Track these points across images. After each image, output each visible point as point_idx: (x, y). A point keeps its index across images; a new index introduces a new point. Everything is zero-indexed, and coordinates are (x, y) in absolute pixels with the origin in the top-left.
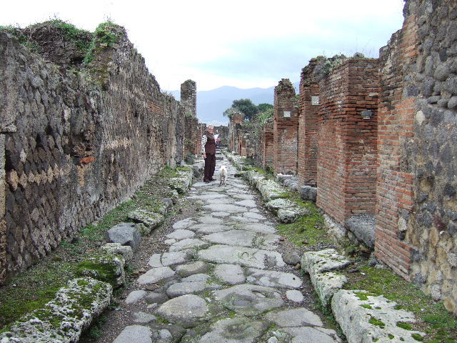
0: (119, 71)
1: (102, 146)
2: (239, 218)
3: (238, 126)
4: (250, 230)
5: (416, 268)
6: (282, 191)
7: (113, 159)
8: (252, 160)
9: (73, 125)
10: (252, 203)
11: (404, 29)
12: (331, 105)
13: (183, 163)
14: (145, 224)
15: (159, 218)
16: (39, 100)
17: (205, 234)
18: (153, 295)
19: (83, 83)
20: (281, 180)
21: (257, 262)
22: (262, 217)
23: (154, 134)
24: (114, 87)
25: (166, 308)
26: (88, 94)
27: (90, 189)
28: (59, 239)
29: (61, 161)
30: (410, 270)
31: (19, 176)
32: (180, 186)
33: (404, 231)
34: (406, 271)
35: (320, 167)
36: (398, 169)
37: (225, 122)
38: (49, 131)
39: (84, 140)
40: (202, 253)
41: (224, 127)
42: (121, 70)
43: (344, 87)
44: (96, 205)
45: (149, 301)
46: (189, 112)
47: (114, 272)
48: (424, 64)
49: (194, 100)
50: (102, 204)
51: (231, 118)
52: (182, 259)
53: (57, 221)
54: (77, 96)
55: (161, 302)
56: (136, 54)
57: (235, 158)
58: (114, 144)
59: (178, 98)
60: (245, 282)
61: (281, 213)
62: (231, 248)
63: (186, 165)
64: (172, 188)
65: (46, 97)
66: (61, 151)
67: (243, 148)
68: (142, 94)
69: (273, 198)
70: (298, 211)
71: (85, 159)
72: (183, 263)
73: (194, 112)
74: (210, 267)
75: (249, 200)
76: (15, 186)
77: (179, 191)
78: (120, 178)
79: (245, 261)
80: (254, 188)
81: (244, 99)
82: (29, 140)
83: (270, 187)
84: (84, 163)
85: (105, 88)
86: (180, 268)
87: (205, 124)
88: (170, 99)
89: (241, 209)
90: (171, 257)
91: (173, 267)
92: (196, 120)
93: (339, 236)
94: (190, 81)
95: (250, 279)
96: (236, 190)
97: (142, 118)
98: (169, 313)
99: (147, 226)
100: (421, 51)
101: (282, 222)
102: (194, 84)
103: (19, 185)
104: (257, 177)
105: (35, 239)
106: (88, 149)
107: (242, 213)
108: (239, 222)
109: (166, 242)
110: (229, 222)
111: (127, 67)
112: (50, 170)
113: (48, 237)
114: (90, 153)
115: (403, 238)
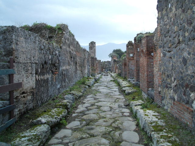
0: (65, 41)
1: (60, 68)
2: (111, 94)
3: (115, 61)
4: (115, 97)
5: (163, 102)
6: (128, 84)
7: (64, 73)
8: (120, 75)
9: (52, 61)
10: (117, 90)
11: (157, 27)
12: (142, 51)
13: (91, 76)
14: (76, 96)
15: (81, 94)
16: (43, 53)
17: (97, 99)
18: (80, 115)
19: (55, 47)
20: (129, 81)
21: (116, 106)
22: (119, 94)
23: (78, 64)
24: (64, 47)
25: (85, 117)
26: (56, 50)
27: (57, 83)
28: (48, 98)
29: (48, 73)
30: (162, 103)
31: (38, 76)
32: (89, 84)
33: (160, 91)
34: (161, 103)
35: (140, 74)
36: (158, 72)
37: (110, 59)
38: (46, 63)
39: (55, 66)
40: (96, 104)
41: (109, 61)
42: (66, 41)
43: (145, 45)
44: (59, 89)
45: (79, 116)
46: (92, 55)
47: (67, 107)
48: (162, 39)
49: (95, 50)
50: (61, 89)
51: (112, 57)
52: (89, 106)
53: (48, 92)
54: (53, 51)
55: (82, 116)
56: (71, 34)
57: (113, 74)
58: (64, 68)
59: (88, 49)
60: (111, 111)
61: (126, 91)
62: (107, 102)
63: (91, 77)
64: (86, 85)
65: (45, 52)
66: (49, 69)
67: (117, 70)
68: (73, 49)
69: (124, 87)
70: (133, 90)
71: (55, 73)
72: (90, 106)
73: (95, 55)
74: (99, 107)
75: (116, 89)
76: (37, 79)
77: (89, 86)
78: (67, 80)
79: (111, 106)
80: (119, 85)
81: (118, 49)
82: (41, 66)
83: (124, 83)
84: (55, 74)
85: (61, 48)
86: (89, 108)
87: (100, 61)
88: (85, 50)
89: (112, 91)
90: (86, 105)
91: (86, 108)
92: (96, 59)
93: (146, 98)
94: (93, 42)
95: (113, 110)
96: (112, 85)
97: (74, 58)
98: (85, 118)
99: (77, 96)
100: (161, 34)
101: (126, 95)
102: (95, 43)
103: (38, 79)
104: (120, 80)
105: (42, 97)
106: (56, 69)
107: (112, 93)
108: (111, 95)
109: (84, 101)
110: (107, 95)
111: (68, 40)
112: (46, 75)
113: (46, 97)
114: (57, 71)
115: (160, 94)
